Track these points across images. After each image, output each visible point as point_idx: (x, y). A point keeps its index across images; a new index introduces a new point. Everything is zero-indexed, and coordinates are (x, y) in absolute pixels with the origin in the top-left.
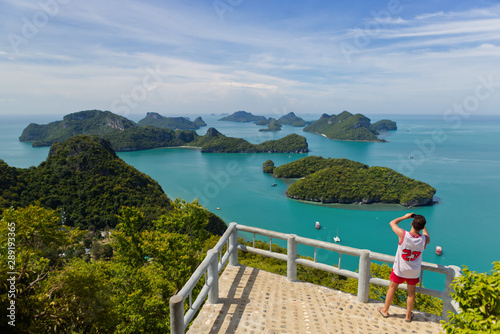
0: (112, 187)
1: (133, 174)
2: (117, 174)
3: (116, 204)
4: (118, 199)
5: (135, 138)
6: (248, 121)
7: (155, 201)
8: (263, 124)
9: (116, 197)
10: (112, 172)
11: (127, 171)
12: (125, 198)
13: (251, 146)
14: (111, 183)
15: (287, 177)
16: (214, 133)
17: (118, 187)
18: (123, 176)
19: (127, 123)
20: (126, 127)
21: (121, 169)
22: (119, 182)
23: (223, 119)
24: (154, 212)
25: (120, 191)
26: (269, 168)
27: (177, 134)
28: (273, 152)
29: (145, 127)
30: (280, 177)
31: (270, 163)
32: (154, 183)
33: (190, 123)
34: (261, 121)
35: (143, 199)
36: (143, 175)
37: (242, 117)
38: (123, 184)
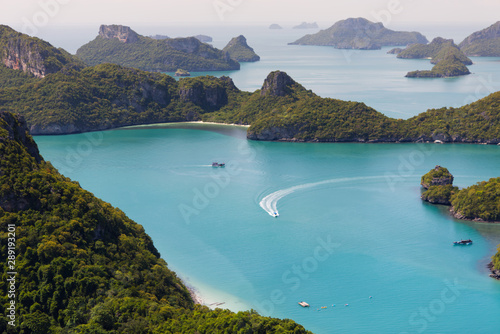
0: (34, 243)
1: (84, 208)
2: (46, 208)
3: (44, 287)
4: (51, 275)
5: (74, 99)
6: (375, 47)
7: (140, 281)
8: (417, 56)
9: (44, 268)
10: (33, 203)
11: (69, 199)
12: (67, 271)
13: (387, 123)
14: (32, 230)
15: (490, 219)
16: (282, 85)
17: (48, 242)
18: (62, 214)
19: (50, 56)
20: (50, 68)
21: (55, 195)
22: (51, 230)
23: (305, 41)
24: (143, 313)
25: (55, 253)
26: (439, 190)
27: (184, 89)
28: (449, 141)
29: (98, 68)
30: (471, 217)
31: (442, 177)
32: (136, 231)
33: (215, 53)
34: (413, 46)
35: (110, 275)
36: (108, 209)
37: (356, 35)
38: (63, 233)
